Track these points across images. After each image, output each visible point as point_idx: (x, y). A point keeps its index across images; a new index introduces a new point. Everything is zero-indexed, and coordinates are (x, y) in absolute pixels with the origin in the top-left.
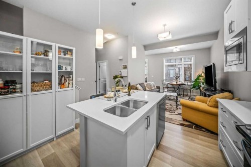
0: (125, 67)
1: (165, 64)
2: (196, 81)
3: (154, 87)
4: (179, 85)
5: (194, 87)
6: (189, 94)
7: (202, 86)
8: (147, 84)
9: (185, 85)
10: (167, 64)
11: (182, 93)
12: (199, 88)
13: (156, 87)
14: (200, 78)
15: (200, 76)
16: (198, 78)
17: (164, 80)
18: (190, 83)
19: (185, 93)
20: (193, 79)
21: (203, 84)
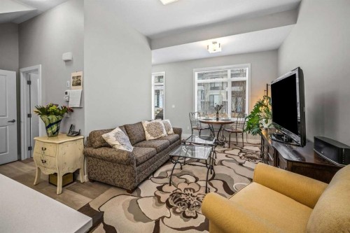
0: (78, 83)
1: (197, 81)
2: (252, 116)
3: (168, 130)
4: (222, 124)
5: (249, 128)
6: (240, 140)
7: (266, 126)
8: (149, 125)
9: (232, 123)
10: (201, 81)
11: (228, 139)
12: (259, 132)
13: (171, 131)
14: (260, 108)
15: (261, 104)
16: (257, 110)
17: (193, 114)
18: (241, 120)
19: (233, 139)
20: (247, 113)
21: (267, 122)
